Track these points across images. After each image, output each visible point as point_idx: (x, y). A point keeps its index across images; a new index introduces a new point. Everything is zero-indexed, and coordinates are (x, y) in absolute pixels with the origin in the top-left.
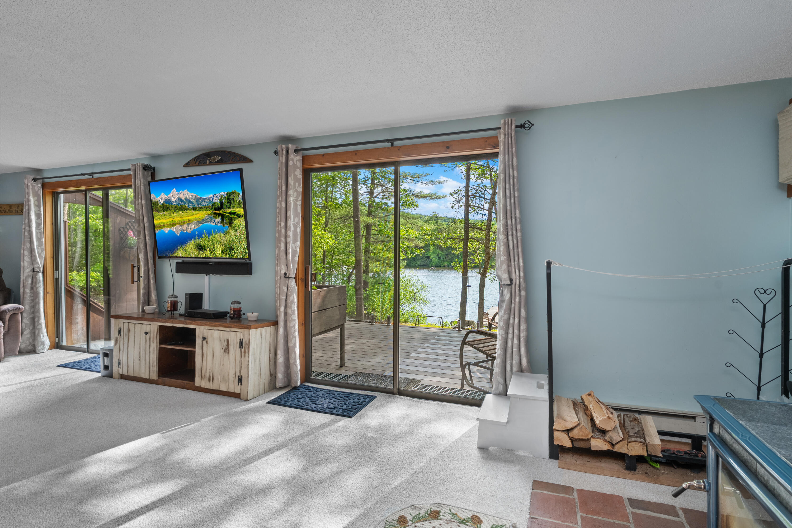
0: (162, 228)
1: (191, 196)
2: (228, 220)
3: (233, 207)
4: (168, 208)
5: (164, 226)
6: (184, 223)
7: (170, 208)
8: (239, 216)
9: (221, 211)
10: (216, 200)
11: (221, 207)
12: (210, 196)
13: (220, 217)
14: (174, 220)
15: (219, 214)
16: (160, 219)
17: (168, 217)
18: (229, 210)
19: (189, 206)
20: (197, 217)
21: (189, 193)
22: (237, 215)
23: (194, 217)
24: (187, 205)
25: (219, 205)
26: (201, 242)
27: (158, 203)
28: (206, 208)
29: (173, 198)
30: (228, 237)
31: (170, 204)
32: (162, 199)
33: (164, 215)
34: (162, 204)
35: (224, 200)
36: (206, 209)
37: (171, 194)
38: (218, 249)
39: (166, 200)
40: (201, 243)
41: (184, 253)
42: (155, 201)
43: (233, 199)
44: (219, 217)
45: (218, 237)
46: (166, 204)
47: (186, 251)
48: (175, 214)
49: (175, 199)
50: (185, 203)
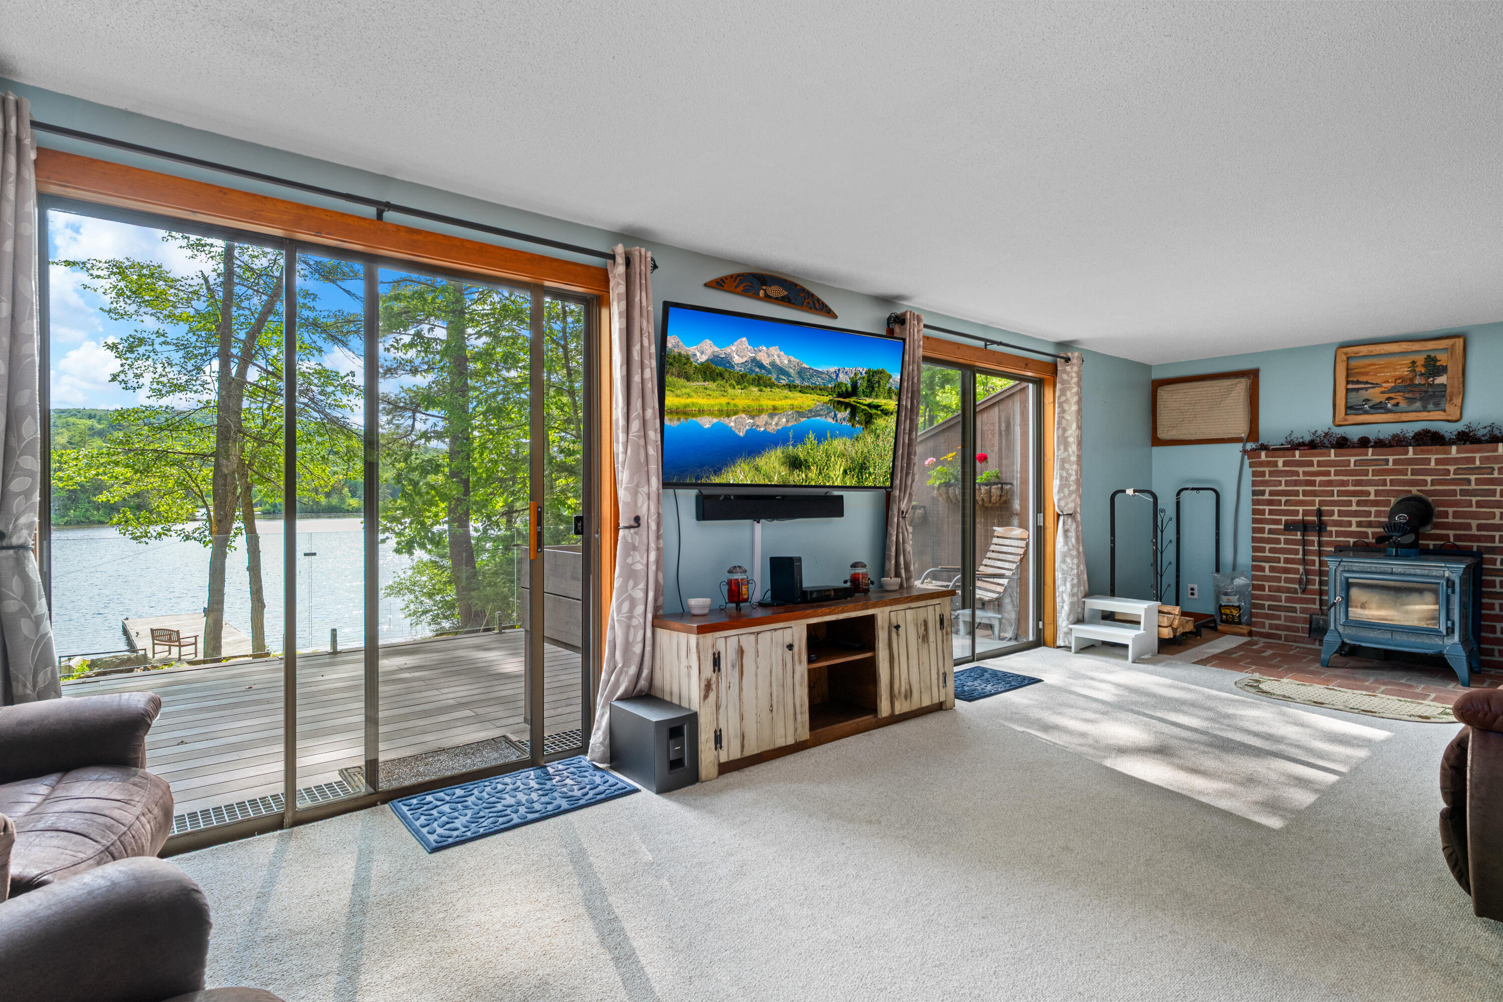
0: (693, 416)
1: (786, 362)
2: (863, 418)
3: (877, 396)
4: (721, 375)
5: (701, 412)
6: (760, 411)
7: (727, 375)
8: (886, 413)
9: (852, 400)
10: (844, 379)
11: (854, 392)
12: (832, 369)
13: (848, 411)
14: (732, 402)
15: (847, 405)
16: (690, 396)
17: (716, 394)
18: (868, 401)
19: (778, 379)
20: (796, 403)
21: (782, 353)
22: (882, 411)
23: (789, 402)
24: (773, 377)
25: (850, 389)
26: (800, 452)
27: (689, 359)
28: (821, 390)
29: (737, 357)
30: (859, 446)
31: (725, 367)
32: (702, 353)
33: (706, 389)
34: (702, 364)
35: (859, 382)
36: (818, 392)
37: (734, 348)
38: (838, 467)
39: (718, 356)
40: (800, 454)
41: (753, 472)
42: (680, 354)
43: (878, 382)
44: (845, 409)
45: (838, 444)
46: (713, 366)
48: (740, 391)
50: (769, 372)
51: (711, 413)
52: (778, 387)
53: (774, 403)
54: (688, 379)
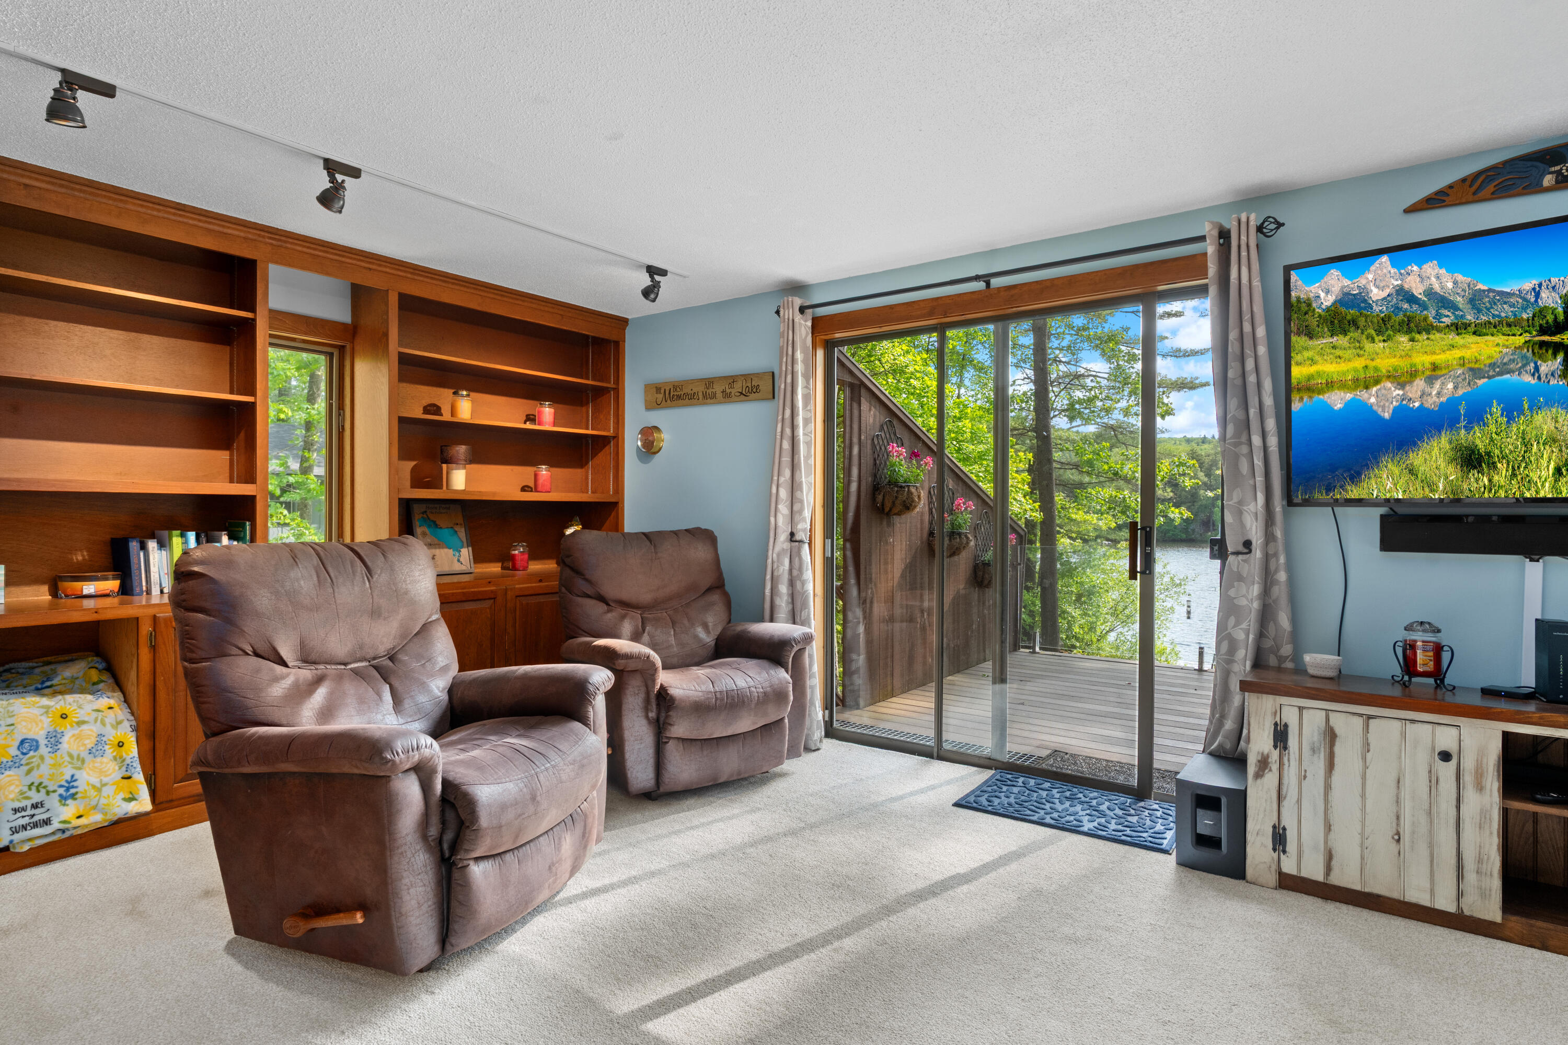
0: (1319, 393)
1: (1450, 285)
4: (1354, 323)
5: (1330, 385)
6: (1413, 374)
7: (1362, 322)
9: (1565, 337)
10: (1550, 300)
11: (1566, 323)
12: (1528, 285)
13: (1560, 357)
14: (1372, 364)
15: (1557, 347)
16: (1313, 362)
17: (1348, 353)
19: (1438, 316)
20: (1468, 354)
21: (1446, 274)
23: (1457, 353)
24: (1431, 314)
25: (1561, 317)
26: (1479, 439)
27: (1309, 305)
28: (1509, 325)
29: (1375, 290)
31: (1360, 308)
32: (1327, 292)
33: (1334, 347)
34: (1328, 309)
36: (1505, 329)
37: (1370, 277)
38: (1544, 462)
39: (1348, 294)
40: (1478, 442)
41: (1406, 476)
44: (1555, 355)
45: (1543, 421)
46: (1343, 310)
47: (1412, 471)
48: (1381, 345)
49: (1384, 294)
50: (1424, 307)
51: (1343, 385)
52: (1439, 330)
53: (1434, 358)
54: (1311, 336)
